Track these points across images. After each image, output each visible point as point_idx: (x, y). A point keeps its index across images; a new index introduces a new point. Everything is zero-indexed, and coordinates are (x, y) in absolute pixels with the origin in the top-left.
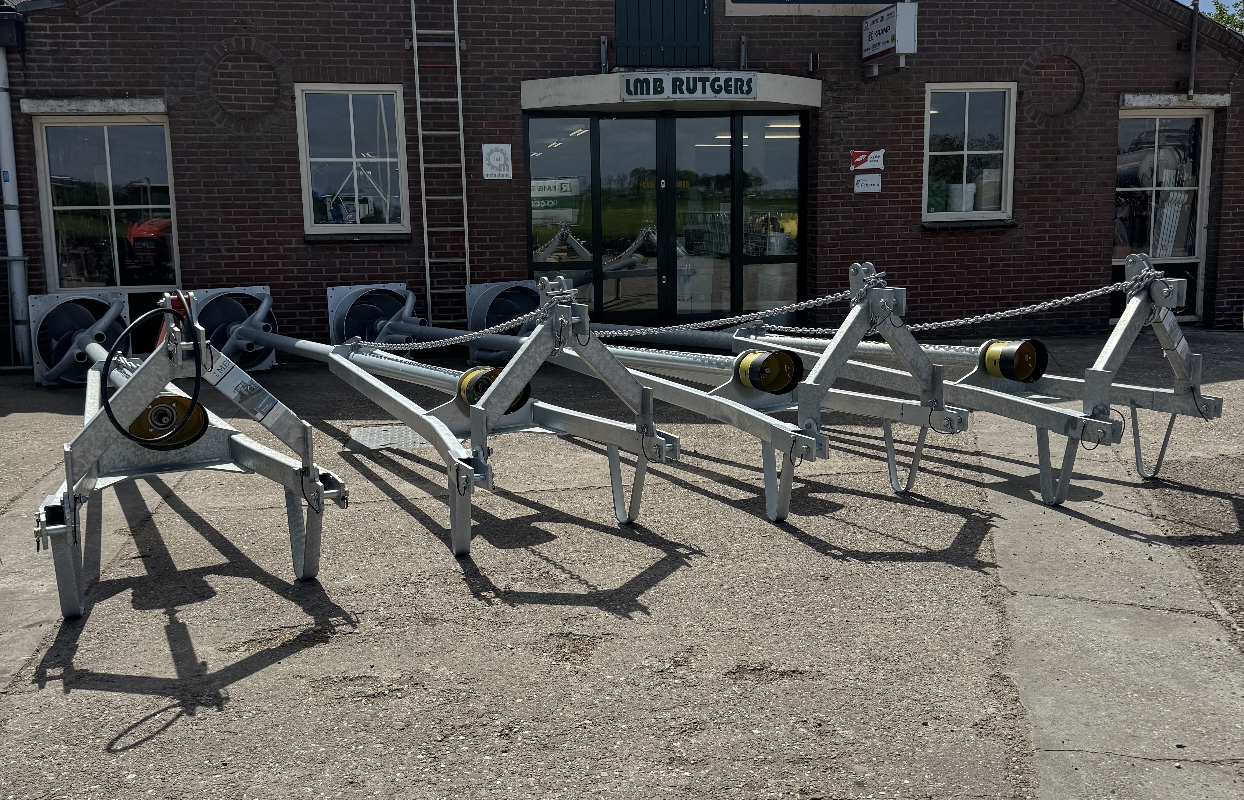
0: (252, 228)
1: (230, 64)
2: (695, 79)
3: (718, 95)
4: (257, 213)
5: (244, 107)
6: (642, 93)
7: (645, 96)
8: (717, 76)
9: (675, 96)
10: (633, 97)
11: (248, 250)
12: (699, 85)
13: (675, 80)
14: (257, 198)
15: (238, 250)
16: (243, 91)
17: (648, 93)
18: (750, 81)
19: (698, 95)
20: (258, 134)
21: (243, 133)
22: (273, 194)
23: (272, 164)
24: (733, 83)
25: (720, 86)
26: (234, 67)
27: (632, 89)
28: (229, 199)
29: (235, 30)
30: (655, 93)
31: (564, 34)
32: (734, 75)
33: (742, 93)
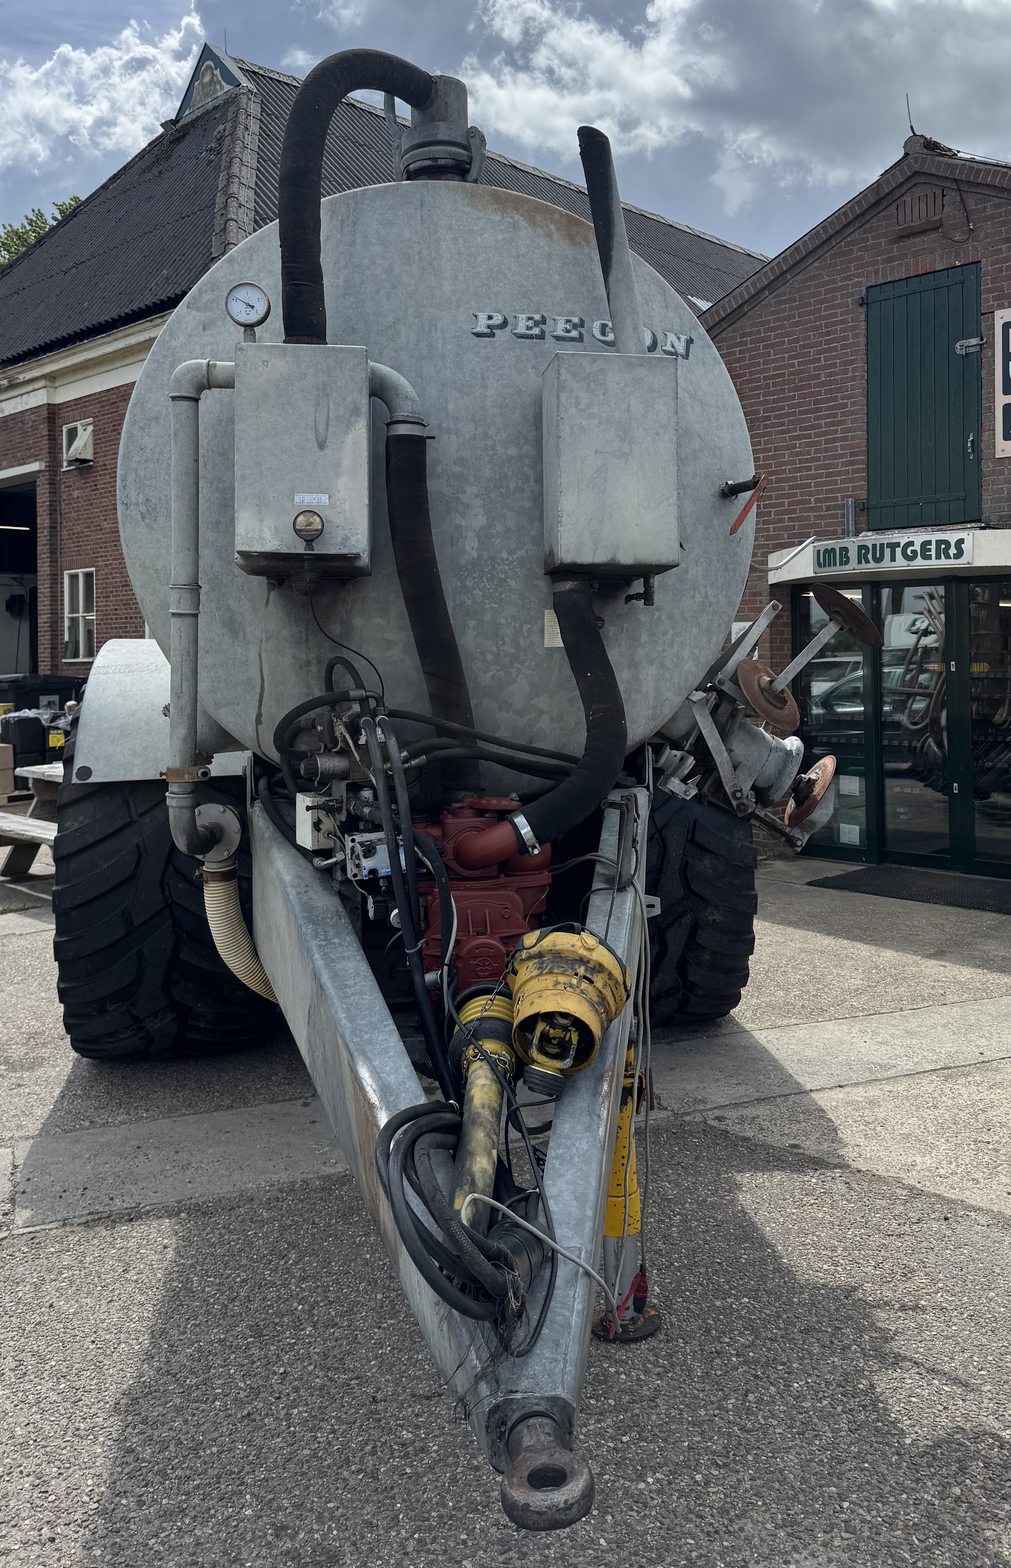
2: (882, 545)
3: (911, 563)
6: (829, 566)
7: (832, 568)
8: (910, 540)
9: (861, 566)
10: (823, 569)
12: (887, 552)
13: (861, 548)
17: (835, 565)
18: (961, 541)
19: (886, 565)
24: (933, 547)
25: (914, 552)
27: (822, 561)
30: (841, 564)
31: (812, 500)
32: (934, 536)
33: (948, 557)
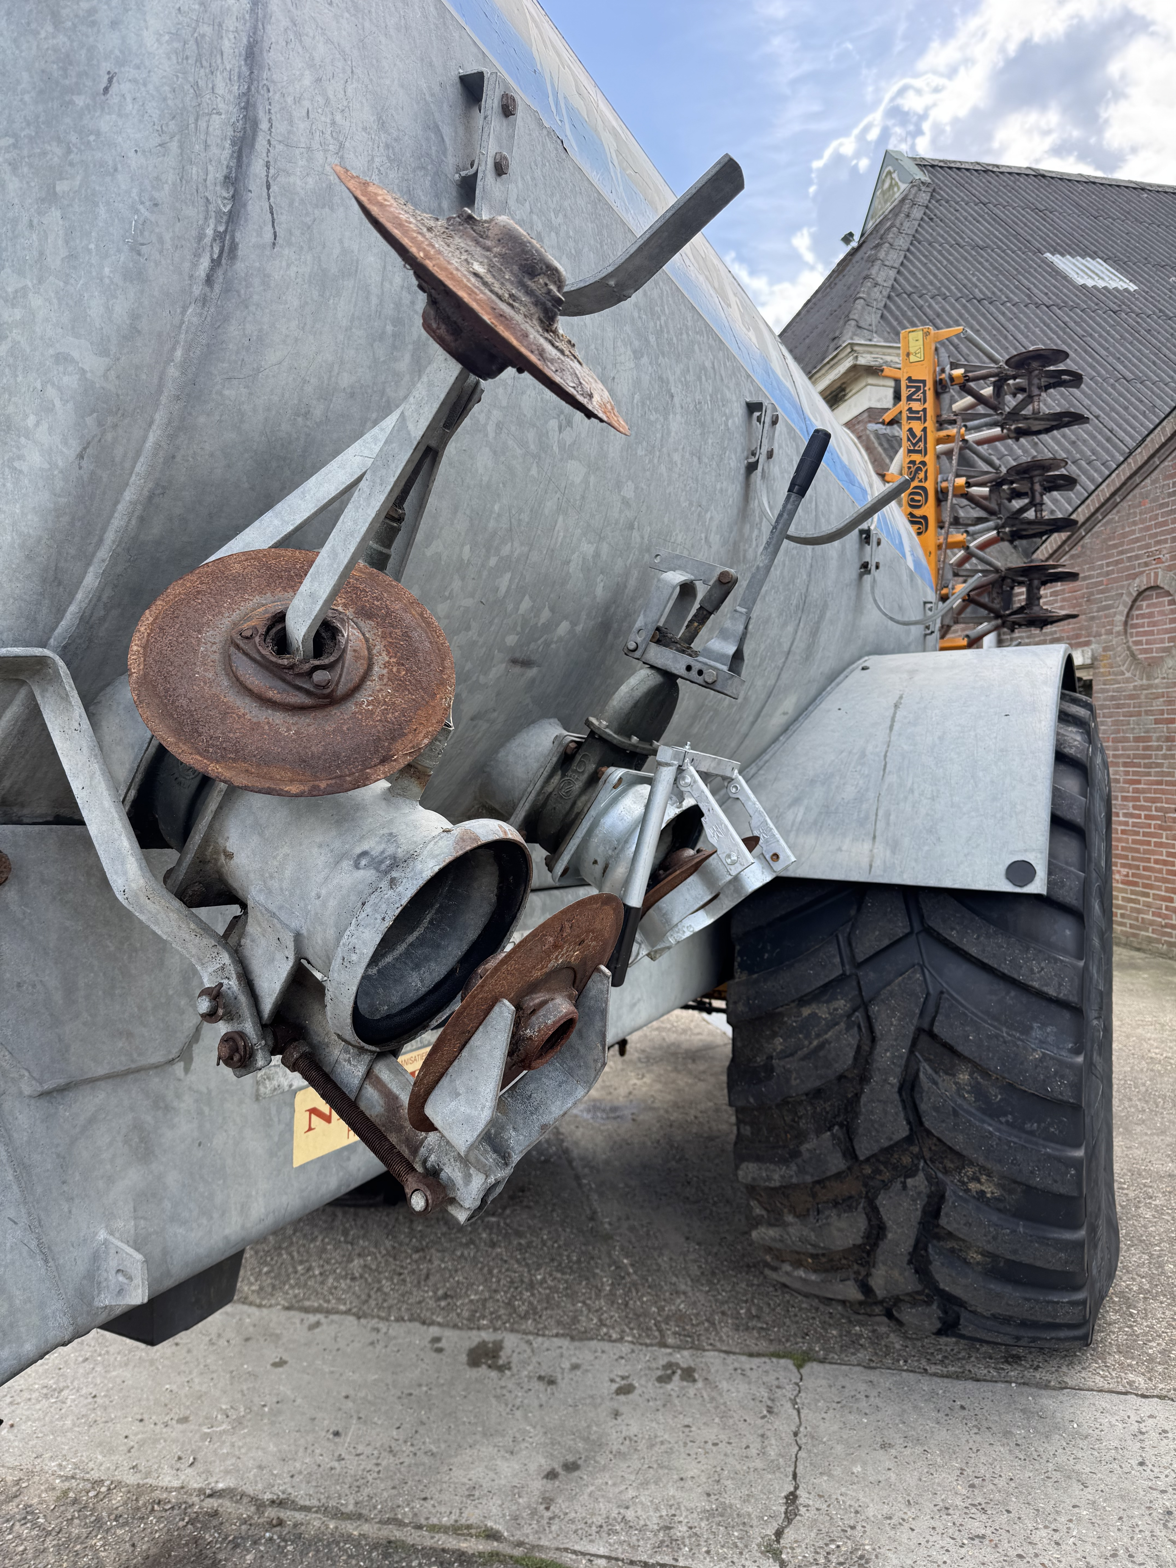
0: (1143, 791)
1: (1144, 604)
4: (1148, 774)
5: (1150, 651)
11: (1139, 817)
14: (1150, 757)
15: (1132, 816)
16: (1151, 633)
20: (1157, 681)
21: (1145, 682)
22: (1164, 751)
23: (1166, 716)
26: (1148, 606)
28: (1128, 757)
29: (1146, 564)
